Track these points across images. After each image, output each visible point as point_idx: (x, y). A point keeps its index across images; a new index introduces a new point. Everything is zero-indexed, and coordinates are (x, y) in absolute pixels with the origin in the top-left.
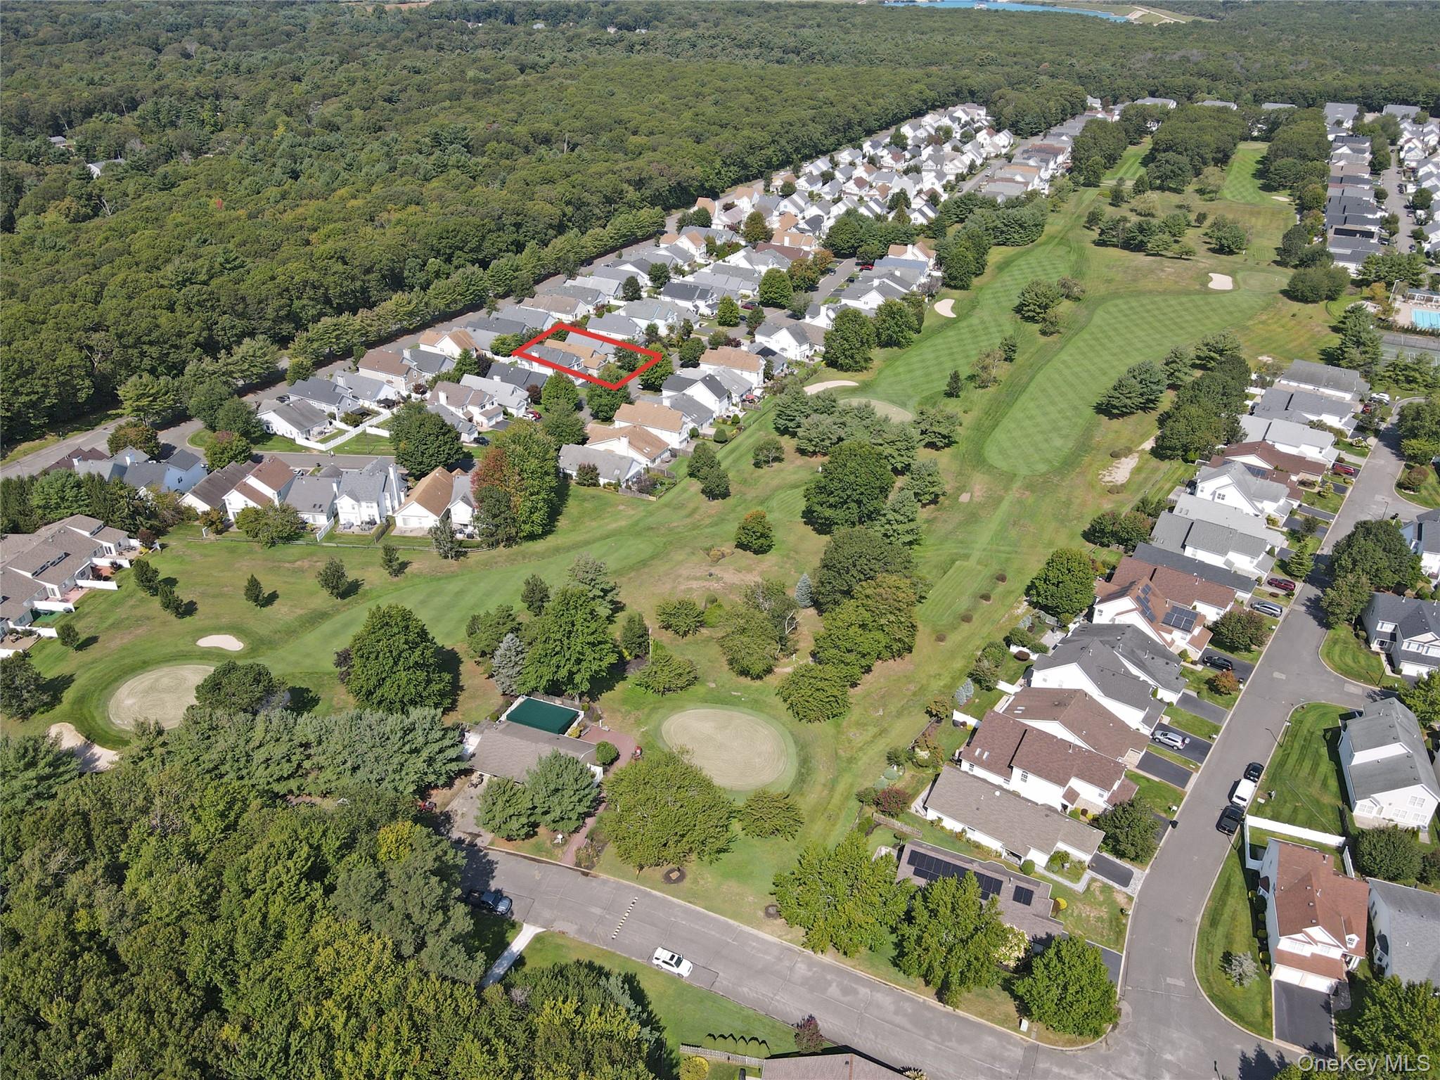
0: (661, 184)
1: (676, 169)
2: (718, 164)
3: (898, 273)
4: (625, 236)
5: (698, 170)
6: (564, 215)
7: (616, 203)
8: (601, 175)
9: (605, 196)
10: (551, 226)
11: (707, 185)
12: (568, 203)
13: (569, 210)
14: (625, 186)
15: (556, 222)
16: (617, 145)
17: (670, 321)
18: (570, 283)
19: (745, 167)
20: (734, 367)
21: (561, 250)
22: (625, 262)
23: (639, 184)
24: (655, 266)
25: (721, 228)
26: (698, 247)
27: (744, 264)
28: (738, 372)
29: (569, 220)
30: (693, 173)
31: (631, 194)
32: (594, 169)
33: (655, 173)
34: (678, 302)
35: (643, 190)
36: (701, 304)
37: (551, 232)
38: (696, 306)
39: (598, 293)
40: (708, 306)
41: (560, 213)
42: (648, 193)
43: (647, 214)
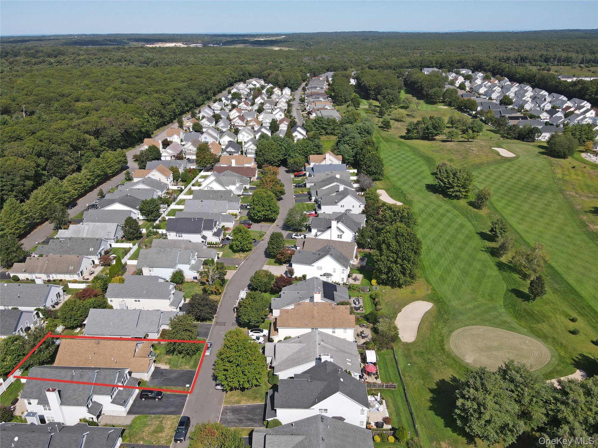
0: (115, 132)
1: (122, 120)
2: (146, 116)
3: (338, 176)
4: (99, 176)
5: (136, 120)
6: (38, 166)
7: (81, 149)
8: (62, 130)
9: (72, 146)
10: (27, 178)
11: (143, 130)
12: (39, 155)
13: (42, 161)
14: (87, 136)
15: (32, 173)
16: (67, 109)
17: (193, 262)
18: (62, 233)
19: (162, 116)
20: (322, 327)
21: (44, 200)
22: (112, 202)
23: (97, 134)
24: (145, 203)
25: (169, 158)
26: (168, 177)
27: (217, 187)
28: (328, 331)
29: (44, 169)
30: (133, 122)
31: (93, 142)
32: (54, 126)
33: (107, 125)
34: (186, 237)
35: (100, 138)
36: (209, 234)
37: (29, 183)
38: (204, 237)
39: (98, 242)
40: (216, 234)
41: (33, 164)
42: (105, 139)
43: (110, 155)
